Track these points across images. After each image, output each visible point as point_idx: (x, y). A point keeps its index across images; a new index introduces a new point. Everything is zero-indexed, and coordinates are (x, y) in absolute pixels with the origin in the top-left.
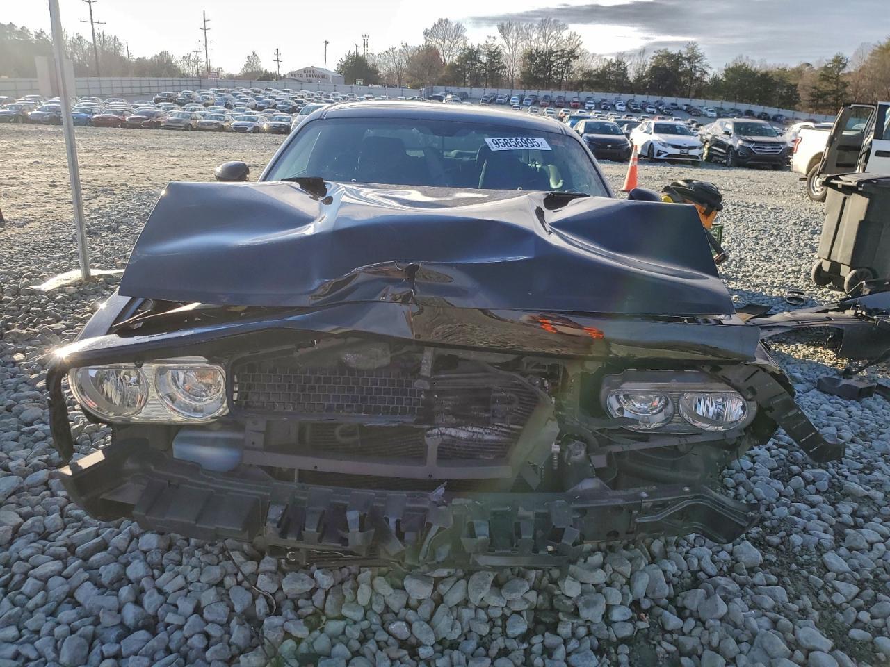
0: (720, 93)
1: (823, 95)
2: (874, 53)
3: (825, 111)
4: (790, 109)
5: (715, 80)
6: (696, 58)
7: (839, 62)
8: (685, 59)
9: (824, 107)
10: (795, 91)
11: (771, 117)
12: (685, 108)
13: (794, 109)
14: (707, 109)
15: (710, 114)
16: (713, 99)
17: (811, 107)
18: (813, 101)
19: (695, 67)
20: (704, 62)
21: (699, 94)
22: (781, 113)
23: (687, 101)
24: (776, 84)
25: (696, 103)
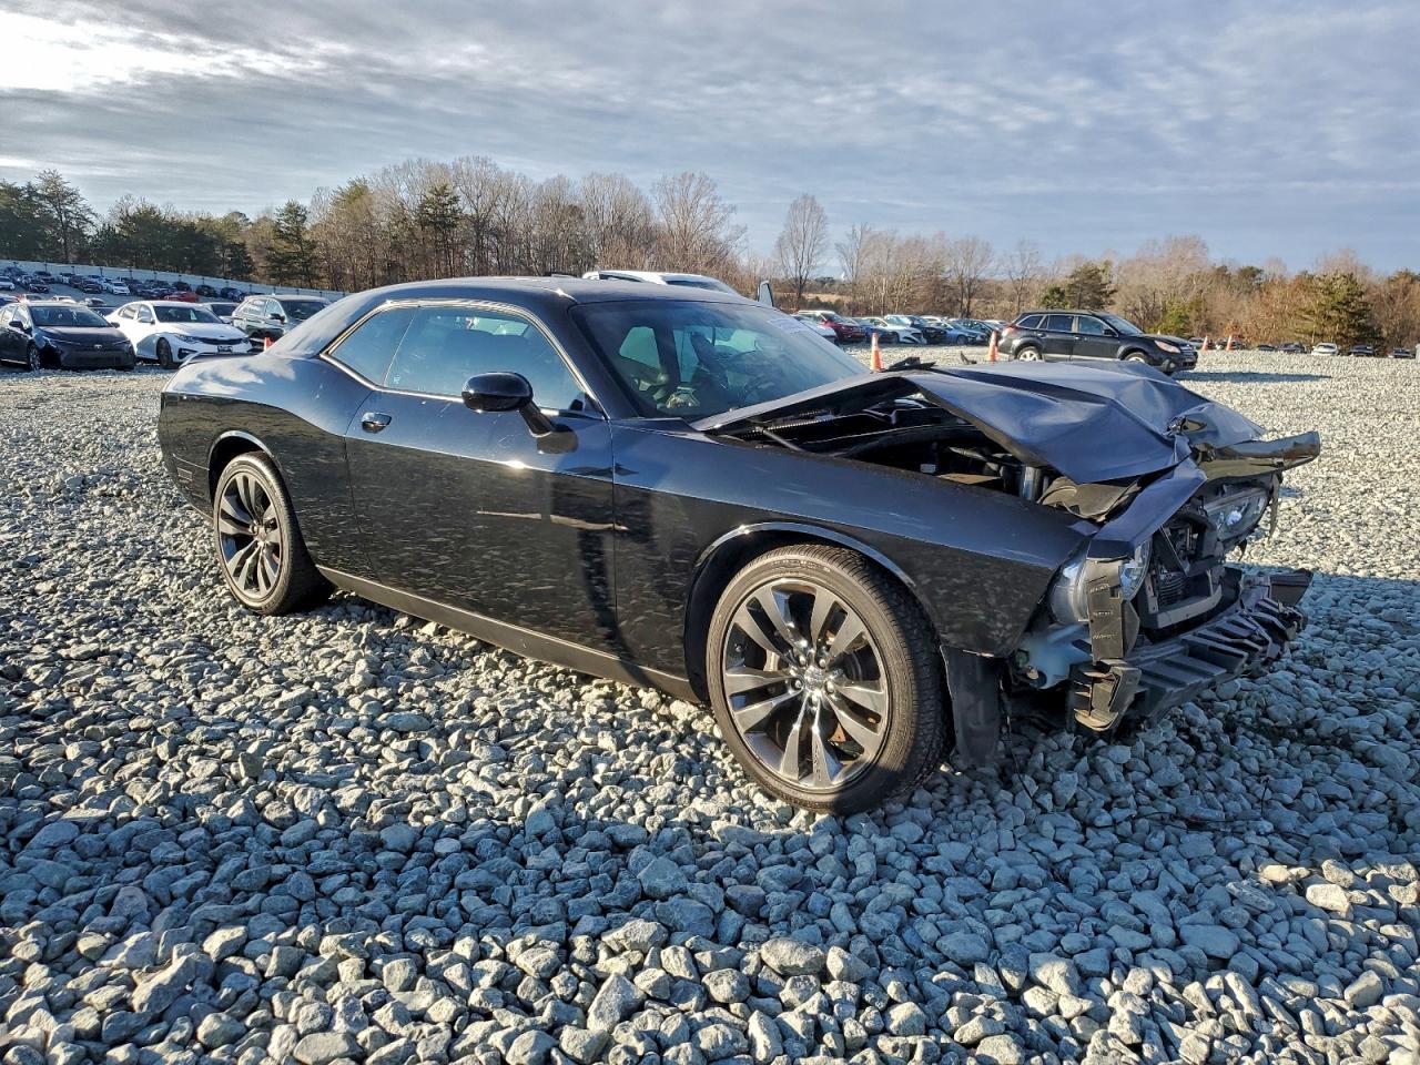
0: (124, 255)
1: (286, 259)
2: (336, 203)
3: (293, 282)
4: (242, 279)
5: (107, 233)
6: (64, 197)
7: (294, 212)
8: (42, 197)
9: (291, 275)
10: (245, 253)
11: (219, 292)
12: (66, 279)
13: (248, 280)
14: (108, 281)
15: (118, 290)
16: (113, 266)
17: (273, 276)
18: (273, 268)
19: (67, 212)
20: (81, 204)
21: (83, 258)
22: (230, 286)
23: (67, 268)
24: (212, 242)
25: (84, 271)
